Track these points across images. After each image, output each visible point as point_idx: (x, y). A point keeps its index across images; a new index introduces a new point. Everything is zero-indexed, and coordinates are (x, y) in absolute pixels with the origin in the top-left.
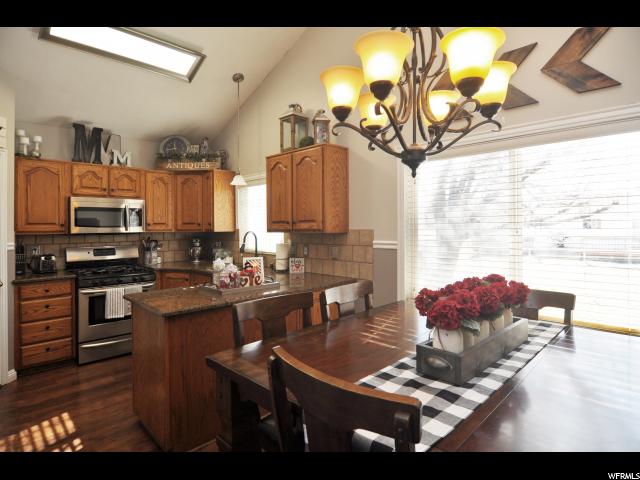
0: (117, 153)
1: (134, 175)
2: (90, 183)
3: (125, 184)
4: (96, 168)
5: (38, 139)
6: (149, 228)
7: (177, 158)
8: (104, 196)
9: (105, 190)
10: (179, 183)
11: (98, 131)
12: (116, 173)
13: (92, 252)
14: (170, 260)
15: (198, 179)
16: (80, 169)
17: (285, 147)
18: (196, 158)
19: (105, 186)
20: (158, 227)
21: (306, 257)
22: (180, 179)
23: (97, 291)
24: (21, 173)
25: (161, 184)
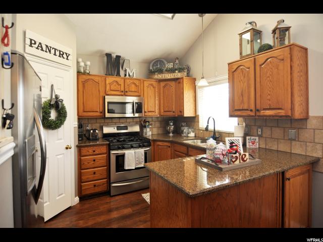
0: (128, 70)
1: (137, 83)
2: (115, 88)
3: (133, 88)
4: (117, 79)
5: (88, 63)
6: (146, 114)
7: (160, 71)
8: (122, 95)
9: (122, 92)
10: (162, 87)
11: (118, 57)
12: (128, 82)
13: (116, 128)
14: (155, 133)
15: (173, 84)
16: (110, 79)
17: (244, 54)
18: (172, 71)
19: (122, 89)
20: (150, 114)
21: (260, 136)
22: (162, 84)
23: (120, 152)
24: (80, 82)
25: (152, 88)
